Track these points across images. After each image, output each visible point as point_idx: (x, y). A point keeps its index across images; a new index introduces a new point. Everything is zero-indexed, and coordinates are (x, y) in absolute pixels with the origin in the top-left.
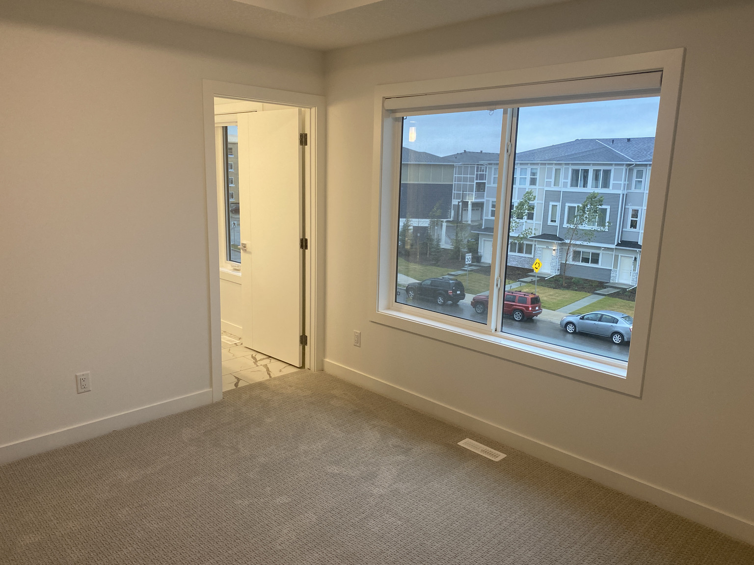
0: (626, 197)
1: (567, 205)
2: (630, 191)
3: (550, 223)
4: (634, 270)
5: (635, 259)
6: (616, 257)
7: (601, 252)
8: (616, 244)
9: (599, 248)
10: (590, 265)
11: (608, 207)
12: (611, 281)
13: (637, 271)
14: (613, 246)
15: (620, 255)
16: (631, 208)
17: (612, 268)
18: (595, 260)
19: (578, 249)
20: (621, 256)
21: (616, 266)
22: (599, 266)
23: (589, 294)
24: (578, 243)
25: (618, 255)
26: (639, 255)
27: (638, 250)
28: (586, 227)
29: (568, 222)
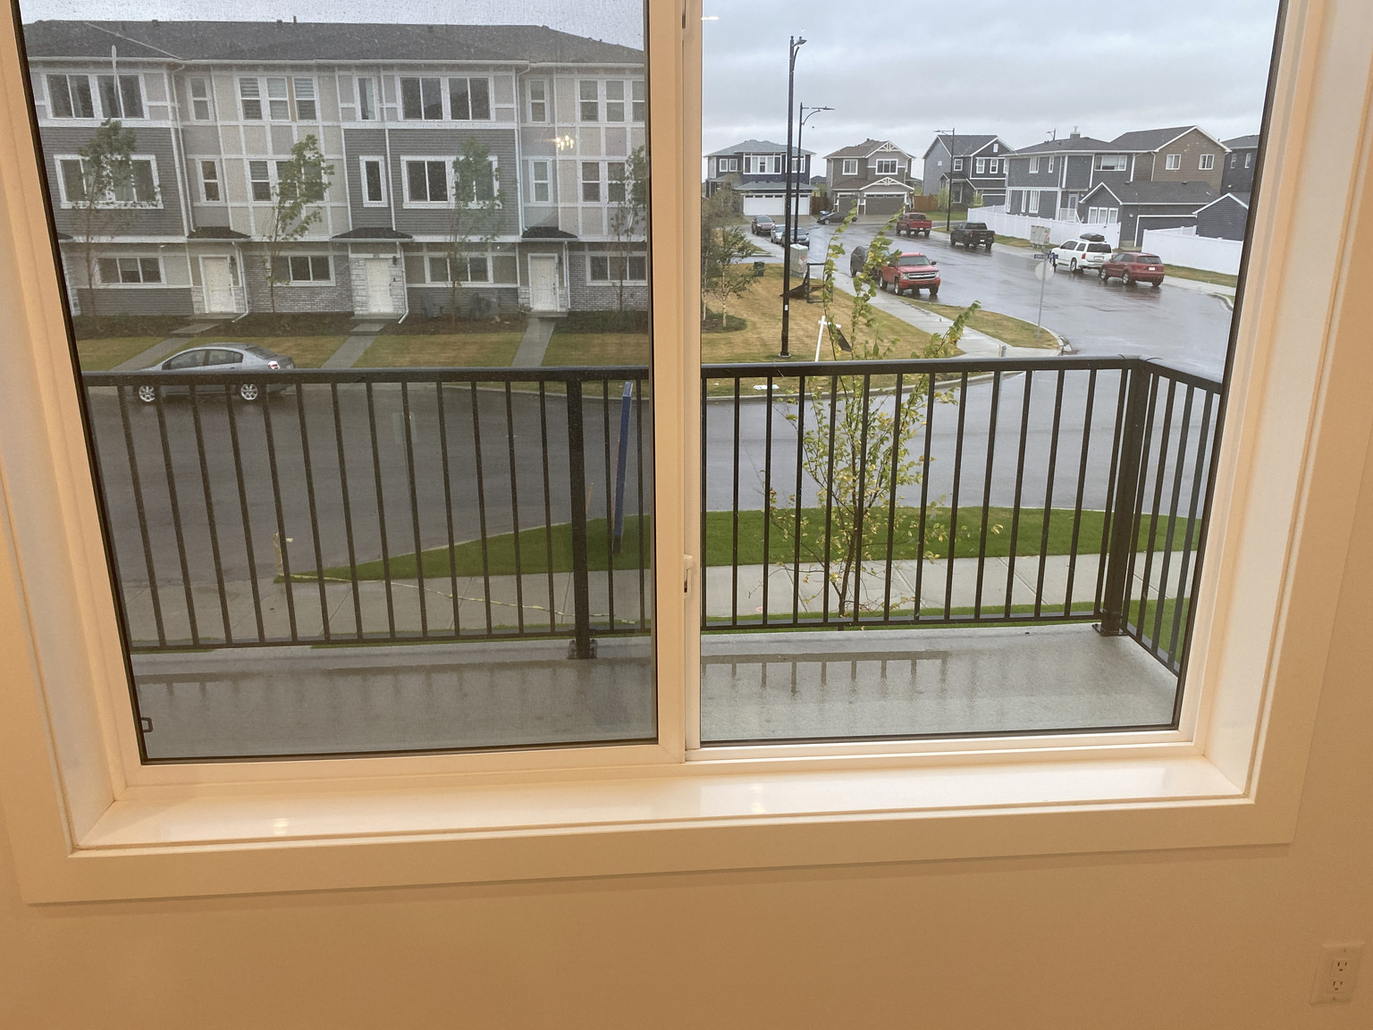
0: (184, 133)
1: (58, 157)
2: (187, 123)
4: (236, 283)
5: (233, 259)
6: (195, 262)
7: (160, 256)
8: (187, 234)
9: (154, 246)
10: (142, 285)
11: (152, 158)
12: (196, 312)
13: (241, 285)
14: (182, 239)
15: (200, 256)
16: (199, 160)
17: (192, 286)
18: (153, 275)
19: (110, 255)
20: (204, 258)
21: (197, 280)
22: (163, 284)
23: (159, 339)
24: (104, 239)
25: (198, 258)
26: (237, 252)
27: (233, 241)
28: (110, 200)
29: (70, 198)
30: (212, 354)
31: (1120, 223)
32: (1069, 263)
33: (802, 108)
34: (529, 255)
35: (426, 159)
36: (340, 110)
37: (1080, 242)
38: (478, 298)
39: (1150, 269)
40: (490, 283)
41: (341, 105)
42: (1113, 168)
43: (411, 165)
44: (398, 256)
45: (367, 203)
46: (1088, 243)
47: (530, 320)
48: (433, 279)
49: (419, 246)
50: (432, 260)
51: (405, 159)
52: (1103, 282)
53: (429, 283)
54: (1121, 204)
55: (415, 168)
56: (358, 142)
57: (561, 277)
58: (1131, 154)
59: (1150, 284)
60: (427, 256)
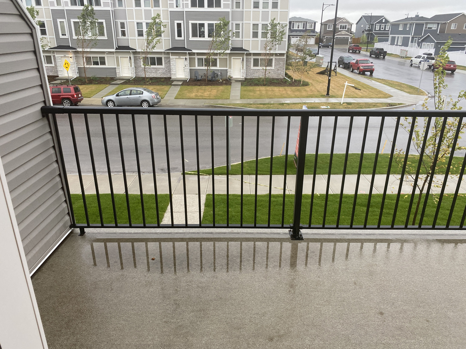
0: (114, 12)
1: (72, 20)
2: (115, 8)
3: (61, 36)
4: (131, 66)
5: (130, 58)
6: (117, 58)
7: (105, 56)
8: (115, 48)
9: (103, 53)
10: (100, 66)
11: (103, 21)
12: (117, 76)
13: (133, 67)
14: (114, 50)
15: (119, 56)
16: (119, 21)
17: (116, 67)
18: (103, 63)
19: (89, 55)
20: (120, 57)
21: (118, 65)
22: (106, 66)
23: (107, 85)
24: (88, 50)
25: (118, 57)
26: (132, 55)
27: (131, 51)
28: (89, 36)
29: (76, 35)
30: (132, 91)
31: (435, 49)
32: (418, 64)
33: (323, 5)
34: (232, 57)
35: (198, 22)
36: (168, 4)
37: (423, 56)
38: (214, 73)
39: (451, 66)
40: (218, 68)
41: (169, 2)
42: (431, 28)
43: (193, 24)
44: (187, 57)
45: (177, 38)
46: (426, 56)
47: (232, 81)
48: (198, 66)
49: (194, 54)
50: (198, 59)
51: (191, 22)
52: (432, 71)
53: (197, 67)
54: (436, 41)
55: (194, 25)
56: (174, 15)
57: (243, 65)
58: (439, 23)
59: (450, 72)
60: (196, 57)
